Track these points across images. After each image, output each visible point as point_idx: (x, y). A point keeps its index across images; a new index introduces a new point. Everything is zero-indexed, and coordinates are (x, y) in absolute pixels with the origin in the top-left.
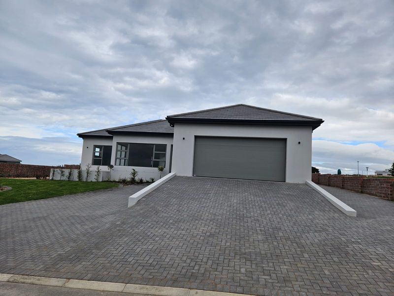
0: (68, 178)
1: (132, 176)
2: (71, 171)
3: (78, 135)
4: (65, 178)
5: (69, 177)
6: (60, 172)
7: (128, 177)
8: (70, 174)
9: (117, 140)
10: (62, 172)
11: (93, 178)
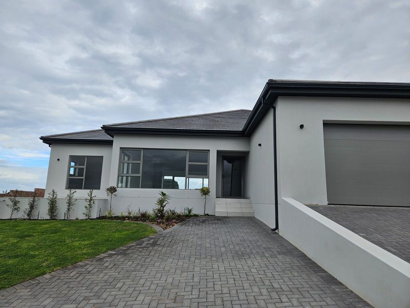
0: (28, 215)
1: (158, 207)
2: (34, 201)
3: (42, 138)
4: (21, 215)
5: (30, 212)
6: (11, 204)
7: (150, 208)
8: (32, 207)
9: (120, 143)
10: (15, 203)
11: (79, 213)
